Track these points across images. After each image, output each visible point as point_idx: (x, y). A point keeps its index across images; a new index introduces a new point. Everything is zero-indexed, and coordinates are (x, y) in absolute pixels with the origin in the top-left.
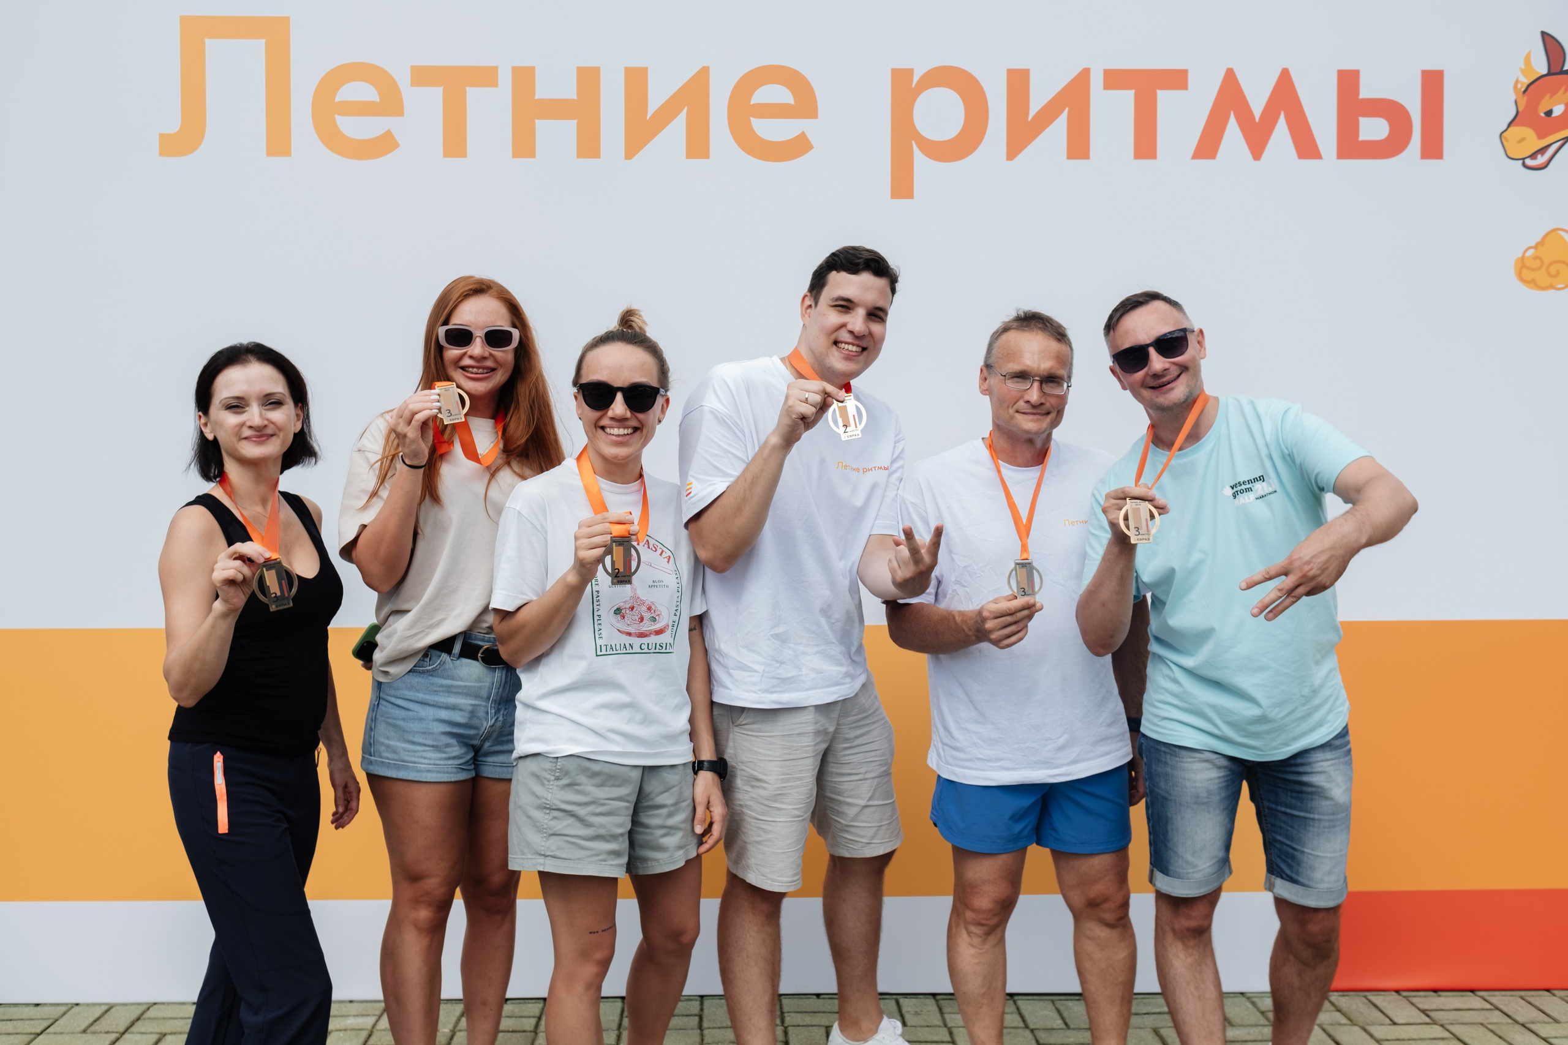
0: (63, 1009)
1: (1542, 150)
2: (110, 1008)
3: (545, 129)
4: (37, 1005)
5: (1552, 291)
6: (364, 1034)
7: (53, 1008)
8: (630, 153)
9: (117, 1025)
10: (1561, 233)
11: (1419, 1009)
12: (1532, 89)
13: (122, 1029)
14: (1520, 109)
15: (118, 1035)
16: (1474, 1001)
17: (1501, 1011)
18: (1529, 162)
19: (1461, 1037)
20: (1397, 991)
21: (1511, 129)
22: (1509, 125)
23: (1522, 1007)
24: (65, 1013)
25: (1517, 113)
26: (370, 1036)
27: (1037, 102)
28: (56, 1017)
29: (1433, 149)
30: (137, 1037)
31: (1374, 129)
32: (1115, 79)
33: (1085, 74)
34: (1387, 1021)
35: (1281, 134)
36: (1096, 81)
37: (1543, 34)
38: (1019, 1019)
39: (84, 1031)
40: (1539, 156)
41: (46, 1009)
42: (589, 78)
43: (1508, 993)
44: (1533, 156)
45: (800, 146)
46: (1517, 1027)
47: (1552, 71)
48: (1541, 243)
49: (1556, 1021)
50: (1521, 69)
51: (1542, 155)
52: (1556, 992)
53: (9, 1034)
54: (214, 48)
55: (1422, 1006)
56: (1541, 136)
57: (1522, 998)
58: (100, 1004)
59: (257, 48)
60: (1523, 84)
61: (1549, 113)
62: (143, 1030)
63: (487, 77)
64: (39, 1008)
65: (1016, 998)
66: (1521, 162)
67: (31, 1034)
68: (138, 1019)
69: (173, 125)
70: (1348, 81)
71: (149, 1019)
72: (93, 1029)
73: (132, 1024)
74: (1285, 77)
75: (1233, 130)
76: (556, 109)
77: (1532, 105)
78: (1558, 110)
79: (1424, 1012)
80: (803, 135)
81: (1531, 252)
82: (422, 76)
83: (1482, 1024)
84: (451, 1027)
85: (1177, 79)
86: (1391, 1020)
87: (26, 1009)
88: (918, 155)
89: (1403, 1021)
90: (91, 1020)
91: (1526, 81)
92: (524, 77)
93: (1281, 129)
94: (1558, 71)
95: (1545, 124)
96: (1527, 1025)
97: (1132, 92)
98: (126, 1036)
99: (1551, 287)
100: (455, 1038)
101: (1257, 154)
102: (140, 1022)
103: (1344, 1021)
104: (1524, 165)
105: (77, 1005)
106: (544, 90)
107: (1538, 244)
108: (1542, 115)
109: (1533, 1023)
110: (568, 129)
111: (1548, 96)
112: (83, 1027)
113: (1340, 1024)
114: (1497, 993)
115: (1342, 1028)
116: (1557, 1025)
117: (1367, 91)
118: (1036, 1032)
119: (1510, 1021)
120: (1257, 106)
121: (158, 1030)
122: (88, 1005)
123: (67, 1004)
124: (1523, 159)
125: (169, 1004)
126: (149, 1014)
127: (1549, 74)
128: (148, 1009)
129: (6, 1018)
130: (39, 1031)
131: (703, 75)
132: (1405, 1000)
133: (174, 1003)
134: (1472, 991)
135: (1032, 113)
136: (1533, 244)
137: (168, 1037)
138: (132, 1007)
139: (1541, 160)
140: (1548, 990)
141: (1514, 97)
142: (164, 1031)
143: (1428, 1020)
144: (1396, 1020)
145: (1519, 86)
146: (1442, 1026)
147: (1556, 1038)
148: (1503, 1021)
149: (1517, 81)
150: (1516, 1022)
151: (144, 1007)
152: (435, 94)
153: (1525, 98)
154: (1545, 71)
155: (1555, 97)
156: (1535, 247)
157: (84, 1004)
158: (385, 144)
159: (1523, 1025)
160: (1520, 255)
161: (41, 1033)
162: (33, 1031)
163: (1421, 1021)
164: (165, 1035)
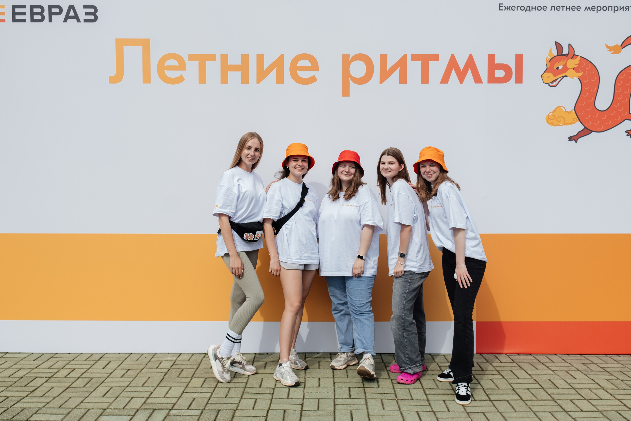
0: (78, 355)
1: (555, 81)
2: (92, 354)
3: (231, 74)
4: (69, 353)
5: (558, 126)
6: (173, 362)
7: (74, 354)
8: (258, 82)
9: (95, 359)
10: (561, 107)
11: (511, 359)
12: (552, 60)
13: (97, 360)
14: (548, 67)
15: (96, 361)
16: (530, 357)
17: (537, 360)
18: (551, 84)
19: (521, 366)
20: (506, 354)
21: (544, 74)
22: (544, 72)
23: (544, 359)
24: (78, 356)
25: (547, 68)
26: (175, 362)
27: (390, 65)
28: (76, 357)
29: (519, 80)
30: (102, 362)
31: (499, 73)
32: (415, 58)
33: (405, 56)
34: (499, 362)
35: (469, 75)
36: (409, 58)
37: (556, 42)
38: (381, 360)
39: (85, 360)
40: (554, 82)
41: (73, 355)
42: (245, 58)
43: (542, 355)
44: (552, 82)
45: (313, 80)
46: (541, 364)
47: (559, 55)
48: (555, 111)
49: (554, 362)
50: (548, 54)
51: (555, 82)
52: (558, 355)
53: (62, 361)
54: (126, 49)
55: (512, 358)
56: (555, 76)
57: (546, 356)
58: (89, 353)
59: (140, 49)
60: (549, 59)
61: (557, 68)
62: (104, 360)
63: (212, 58)
64: (70, 354)
65: (382, 355)
66: (548, 84)
67: (69, 361)
68: (102, 357)
69: (113, 73)
70: (491, 58)
71: (105, 357)
72: (88, 359)
73: (100, 359)
74: (471, 56)
75: (454, 74)
76: (235, 68)
77: (552, 66)
78: (561, 67)
79: (512, 360)
80: (314, 76)
81: (551, 113)
82: (192, 57)
83: (529, 363)
84: (200, 360)
85: (435, 58)
86: (500, 361)
87: (66, 355)
88: (351, 82)
89: (504, 362)
90: (87, 357)
91: (550, 58)
92: (224, 58)
93: (469, 73)
94: (561, 54)
95: (556, 72)
96: (544, 363)
97: (421, 62)
98: (99, 361)
99: (558, 125)
100: (202, 363)
101: (461, 81)
102: (102, 358)
103: (485, 361)
104: (549, 85)
105: (82, 353)
106: (231, 62)
107: (553, 111)
108: (555, 69)
109: (546, 363)
110: (238, 74)
111: (557, 63)
112: (85, 359)
113: (484, 362)
114: (538, 355)
115: (484, 363)
116: (554, 363)
117: (497, 61)
118: (385, 364)
119: (539, 362)
120: (462, 66)
121: (109, 360)
122: (85, 354)
123: (79, 353)
124: (549, 83)
125: (111, 353)
126: (105, 356)
127: (558, 55)
128: (105, 355)
129: (60, 357)
130: (71, 360)
131: (282, 57)
132: (507, 356)
133: (112, 353)
134: (531, 354)
135: (388, 68)
136: (552, 111)
137: (112, 362)
138: (99, 354)
139: (555, 84)
140: (555, 354)
141: (546, 63)
142: (110, 360)
143: (512, 361)
144: (502, 361)
145: (548, 59)
146: (516, 363)
147: (551, 366)
148: (537, 362)
149: (547, 58)
150: (541, 362)
151: (103, 354)
152: (197, 63)
153: (550, 63)
154: (556, 55)
155: (560, 63)
156: (553, 112)
157: (84, 353)
158: (180, 79)
159: (542, 363)
160: (548, 115)
161: (72, 361)
162: (69, 360)
163: (510, 362)
164: (111, 361)
